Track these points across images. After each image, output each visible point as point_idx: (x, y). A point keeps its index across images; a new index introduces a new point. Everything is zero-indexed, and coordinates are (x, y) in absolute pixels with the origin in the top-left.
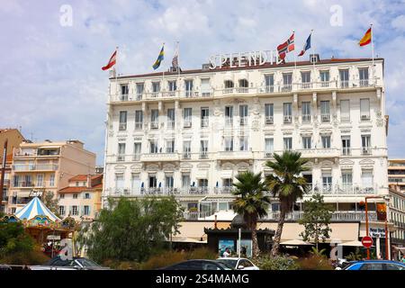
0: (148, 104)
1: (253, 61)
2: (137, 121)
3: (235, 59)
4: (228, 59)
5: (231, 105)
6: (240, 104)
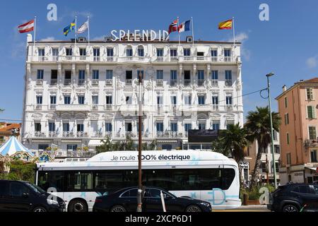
2: (52, 78)
5: (131, 69)
6: (138, 69)
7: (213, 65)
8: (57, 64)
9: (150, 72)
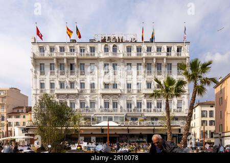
0: (58, 59)
1: (119, 39)
2: (51, 69)
3: (109, 37)
4: (105, 37)
5: (108, 63)
8: (52, 59)
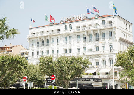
5: (66, 36)
6: (69, 36)
7: (102, 29)
9: (74, 36)
